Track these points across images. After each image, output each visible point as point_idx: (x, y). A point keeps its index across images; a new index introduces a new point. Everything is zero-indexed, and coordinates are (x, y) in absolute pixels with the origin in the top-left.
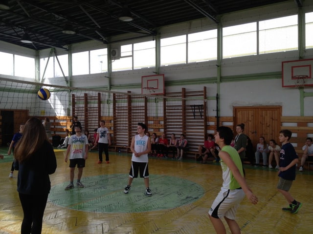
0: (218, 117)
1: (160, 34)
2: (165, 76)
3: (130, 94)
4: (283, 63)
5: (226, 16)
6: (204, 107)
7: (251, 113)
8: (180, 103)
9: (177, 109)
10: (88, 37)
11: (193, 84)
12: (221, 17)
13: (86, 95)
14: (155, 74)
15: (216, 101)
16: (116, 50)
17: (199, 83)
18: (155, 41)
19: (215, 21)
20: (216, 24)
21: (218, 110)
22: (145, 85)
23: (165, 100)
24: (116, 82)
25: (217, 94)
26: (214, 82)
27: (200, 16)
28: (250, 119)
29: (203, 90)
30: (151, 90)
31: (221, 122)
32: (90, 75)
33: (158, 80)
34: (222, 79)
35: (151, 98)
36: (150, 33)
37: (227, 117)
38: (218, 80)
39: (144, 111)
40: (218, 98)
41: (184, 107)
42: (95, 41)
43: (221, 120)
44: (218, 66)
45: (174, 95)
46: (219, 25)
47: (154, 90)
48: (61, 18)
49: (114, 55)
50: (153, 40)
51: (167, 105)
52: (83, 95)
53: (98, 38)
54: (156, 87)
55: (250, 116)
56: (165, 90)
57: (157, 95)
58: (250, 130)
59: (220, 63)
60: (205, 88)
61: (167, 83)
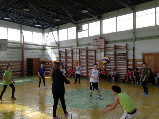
0: (134, 59)
1: (102, 18)
2: (105, 39)
3: (87, 49)
5: (138, 6)
6: (126, 54)
7: (152, 57)
8: (113, 52)
9: (112, 56)
10: (67, 22)
11: (120, 42)
12: (135, 6)
13: (66, 50)
14: (100, 38)
15: (133, 51)
16: (80, 27)
17: (123, 42)
18: (100, 21)
19: (132, 9)
20: (132, 11)
21: (134, 56)
22: (94, 44)
23: (105, 52)
24: (80, 43)
25: (133, 47)
26: (131, 41)
27: (123, 7)
28: (152, 60)
29: (125, 45)
30: (98, 46)
31: (136, 62)
32: (68, 40)
33: (101, 41)
34: (136, 39)
35: (98, 51)
36: (97, 18)
37: (139, 59)
38: (134, 40)
39: (94, 57)
40: (134, 49)
41: (115, 54)
42: (70, 24)
43: (136, 61)
44: (134, 32)
45: (110, 49)
46: (134, 11)
47: (99, 46)
48: (53, 13)
49: (79, 29)
50: (99, 21)
51: (106, 54)
52: (64, 50)
53: (71, 22)
54: (101, 45)
55: (152, 58)
56: (105, 46)
57: (101, 49)
58: (152, 66)
59: (135, 31)
60: (127, 44)
61: (106, 43)
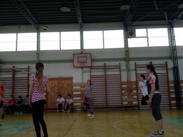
4: (73, 54)
6: (28, 78)
8: (11, 76)
9: (9, 80)
17: (25, 64)
26: (34, 63)
28: (56, 85)
44: (37, 54)
46: (38, 31)
